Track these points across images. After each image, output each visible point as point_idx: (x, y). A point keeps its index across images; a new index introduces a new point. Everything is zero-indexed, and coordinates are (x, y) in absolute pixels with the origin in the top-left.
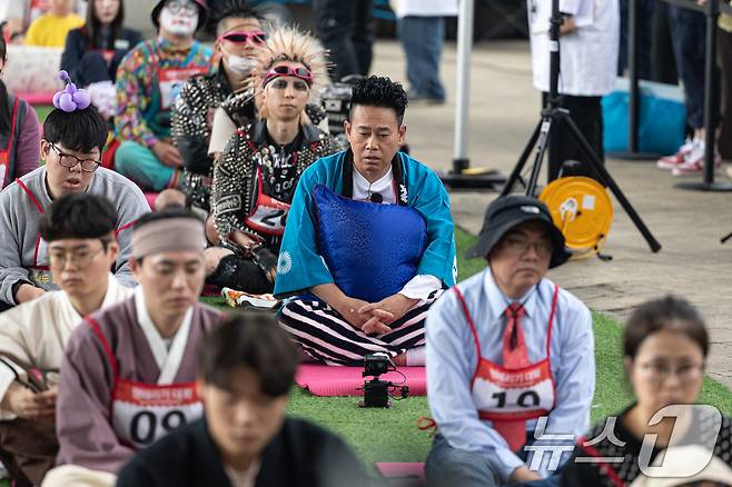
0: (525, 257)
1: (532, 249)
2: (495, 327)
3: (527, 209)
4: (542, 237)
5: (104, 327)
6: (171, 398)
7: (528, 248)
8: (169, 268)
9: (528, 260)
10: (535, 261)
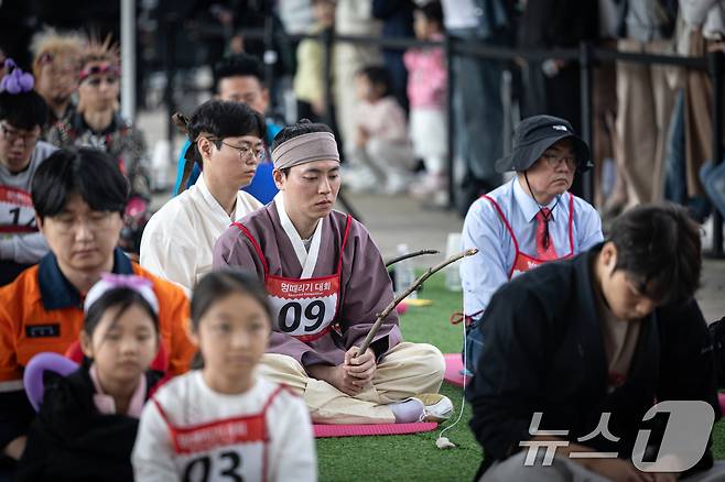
0: (559, 169)
1: (564, 162)
2: (527, 230)
3: (558, 128)
4: (571, 152)
5: (253, 232)
6: (314, 291)
7: (560, 161)
8: (315, 175)
9: (561, 172)
10: (566, 172)
